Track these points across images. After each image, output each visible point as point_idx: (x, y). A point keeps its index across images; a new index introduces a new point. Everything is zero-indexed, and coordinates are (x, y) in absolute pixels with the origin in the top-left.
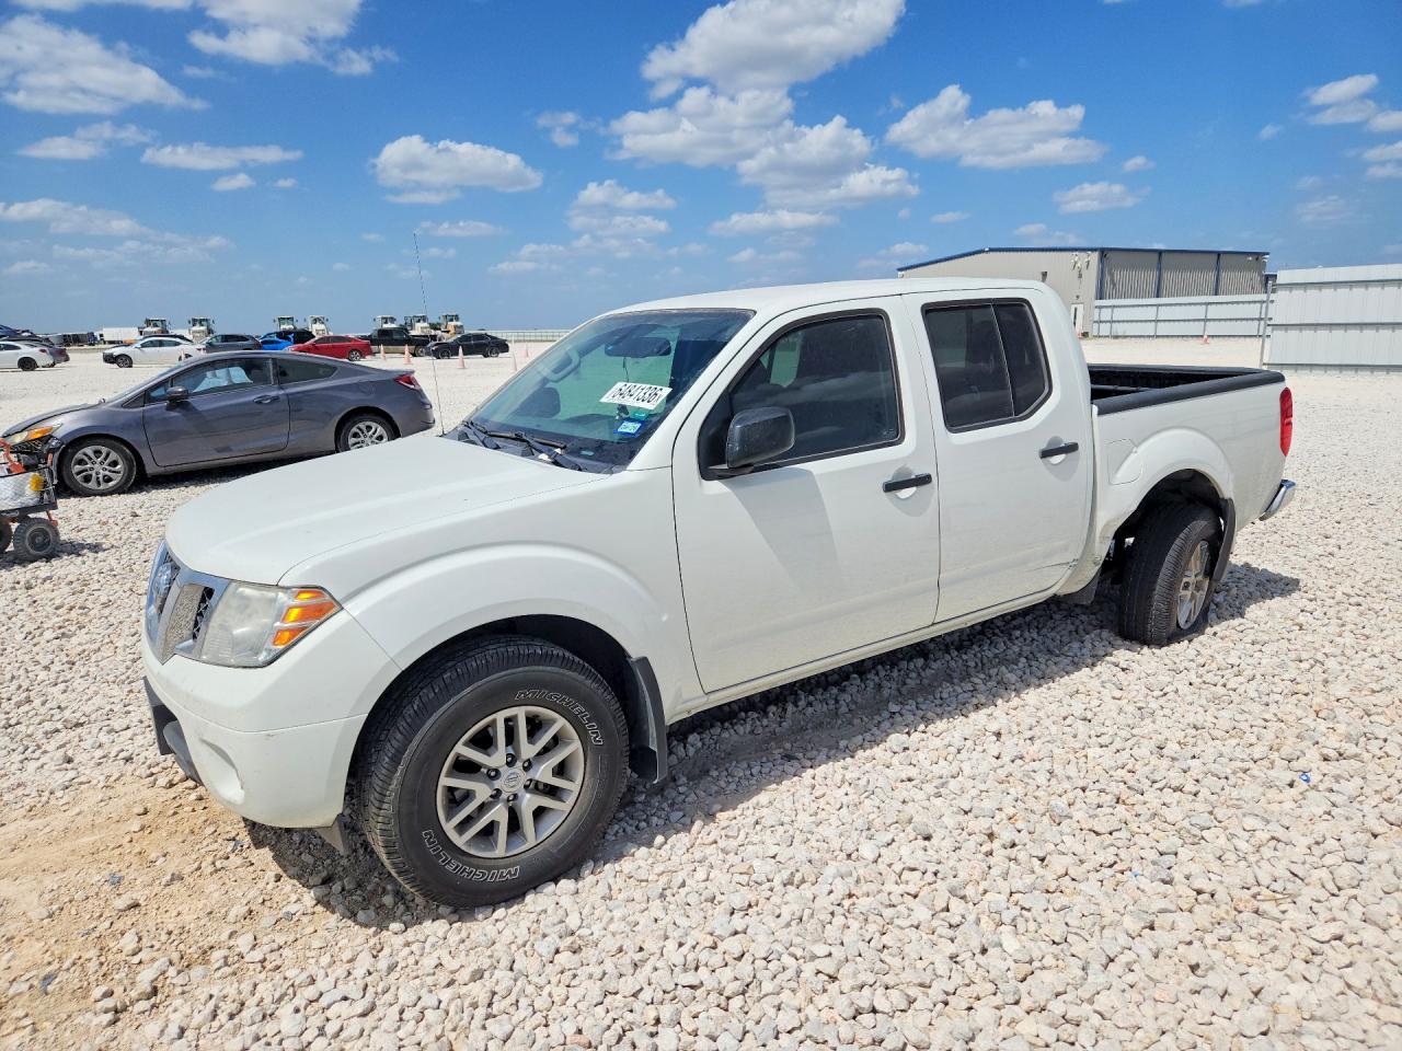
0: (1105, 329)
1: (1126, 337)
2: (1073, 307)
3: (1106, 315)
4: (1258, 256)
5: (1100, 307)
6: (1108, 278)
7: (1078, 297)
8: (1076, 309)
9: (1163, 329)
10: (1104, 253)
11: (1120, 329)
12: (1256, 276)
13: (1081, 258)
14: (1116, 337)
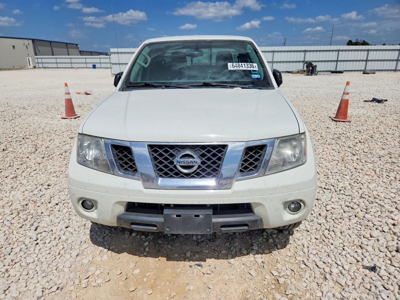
0: (41, 65)
1: (48, 68)
2: (27, 58)
3: (40, 61)
4: (77, 45)
5: (37, 58)
6: (37, 49)
7: (28, 55)
8: (29, 59)
9: (59, 65)
10: (33, 40)
11: (46, 65)
12: (77, 50)
13: (26, 42)
14: (45, 68)
